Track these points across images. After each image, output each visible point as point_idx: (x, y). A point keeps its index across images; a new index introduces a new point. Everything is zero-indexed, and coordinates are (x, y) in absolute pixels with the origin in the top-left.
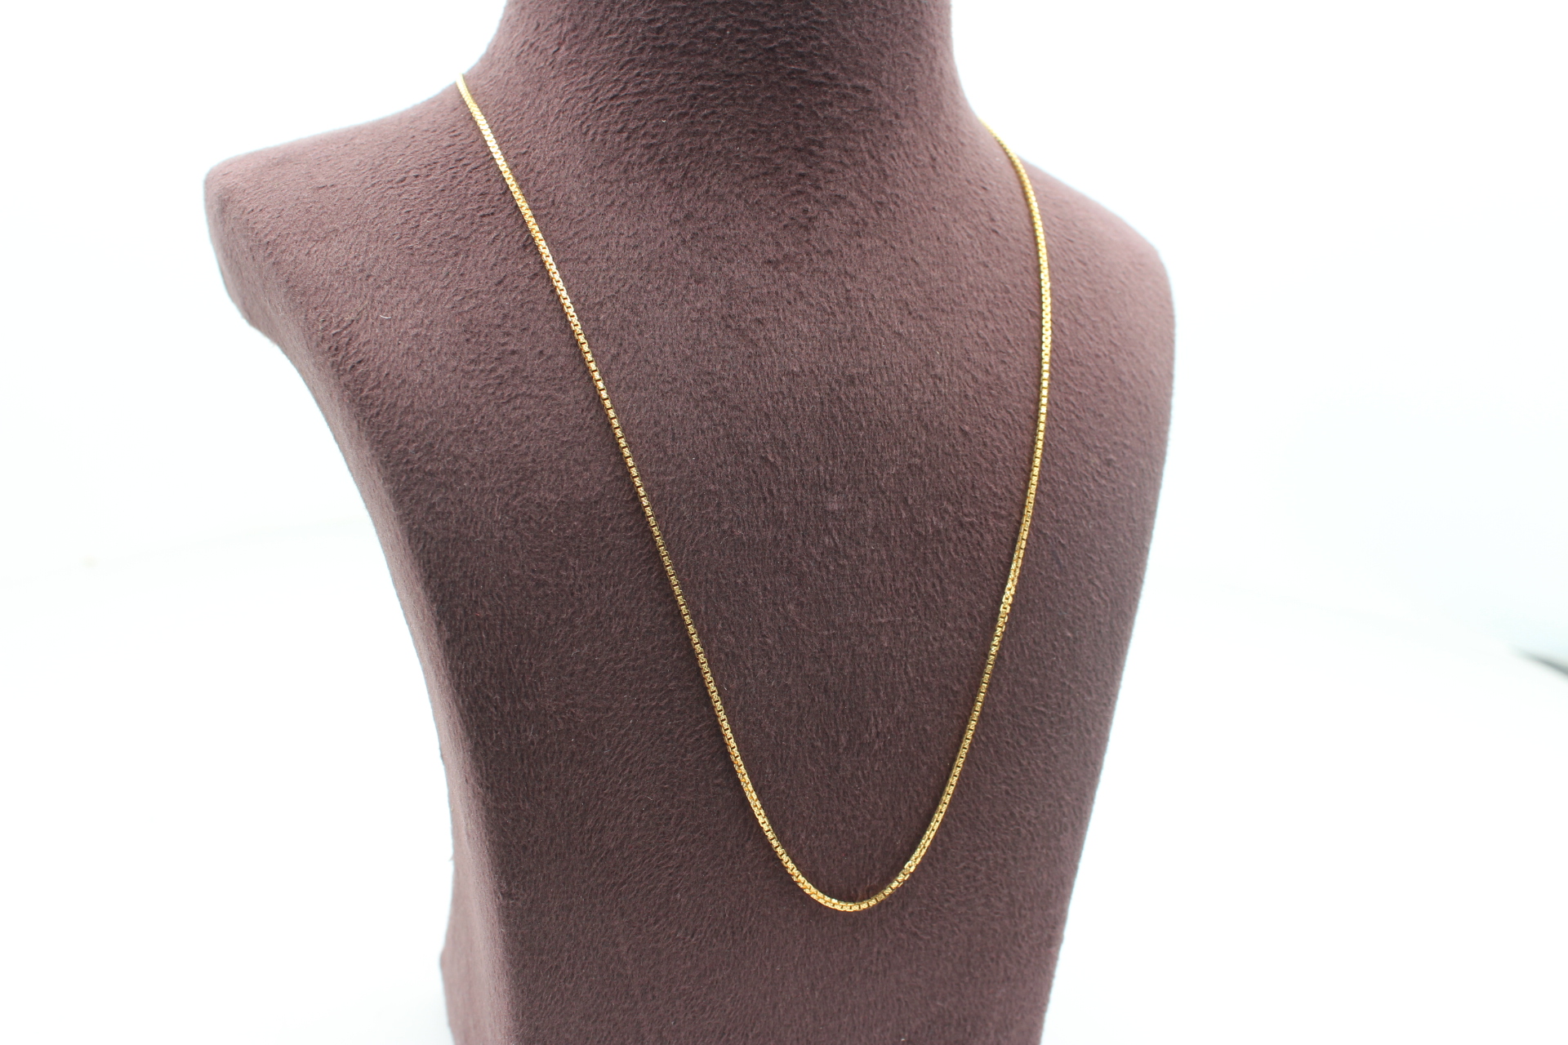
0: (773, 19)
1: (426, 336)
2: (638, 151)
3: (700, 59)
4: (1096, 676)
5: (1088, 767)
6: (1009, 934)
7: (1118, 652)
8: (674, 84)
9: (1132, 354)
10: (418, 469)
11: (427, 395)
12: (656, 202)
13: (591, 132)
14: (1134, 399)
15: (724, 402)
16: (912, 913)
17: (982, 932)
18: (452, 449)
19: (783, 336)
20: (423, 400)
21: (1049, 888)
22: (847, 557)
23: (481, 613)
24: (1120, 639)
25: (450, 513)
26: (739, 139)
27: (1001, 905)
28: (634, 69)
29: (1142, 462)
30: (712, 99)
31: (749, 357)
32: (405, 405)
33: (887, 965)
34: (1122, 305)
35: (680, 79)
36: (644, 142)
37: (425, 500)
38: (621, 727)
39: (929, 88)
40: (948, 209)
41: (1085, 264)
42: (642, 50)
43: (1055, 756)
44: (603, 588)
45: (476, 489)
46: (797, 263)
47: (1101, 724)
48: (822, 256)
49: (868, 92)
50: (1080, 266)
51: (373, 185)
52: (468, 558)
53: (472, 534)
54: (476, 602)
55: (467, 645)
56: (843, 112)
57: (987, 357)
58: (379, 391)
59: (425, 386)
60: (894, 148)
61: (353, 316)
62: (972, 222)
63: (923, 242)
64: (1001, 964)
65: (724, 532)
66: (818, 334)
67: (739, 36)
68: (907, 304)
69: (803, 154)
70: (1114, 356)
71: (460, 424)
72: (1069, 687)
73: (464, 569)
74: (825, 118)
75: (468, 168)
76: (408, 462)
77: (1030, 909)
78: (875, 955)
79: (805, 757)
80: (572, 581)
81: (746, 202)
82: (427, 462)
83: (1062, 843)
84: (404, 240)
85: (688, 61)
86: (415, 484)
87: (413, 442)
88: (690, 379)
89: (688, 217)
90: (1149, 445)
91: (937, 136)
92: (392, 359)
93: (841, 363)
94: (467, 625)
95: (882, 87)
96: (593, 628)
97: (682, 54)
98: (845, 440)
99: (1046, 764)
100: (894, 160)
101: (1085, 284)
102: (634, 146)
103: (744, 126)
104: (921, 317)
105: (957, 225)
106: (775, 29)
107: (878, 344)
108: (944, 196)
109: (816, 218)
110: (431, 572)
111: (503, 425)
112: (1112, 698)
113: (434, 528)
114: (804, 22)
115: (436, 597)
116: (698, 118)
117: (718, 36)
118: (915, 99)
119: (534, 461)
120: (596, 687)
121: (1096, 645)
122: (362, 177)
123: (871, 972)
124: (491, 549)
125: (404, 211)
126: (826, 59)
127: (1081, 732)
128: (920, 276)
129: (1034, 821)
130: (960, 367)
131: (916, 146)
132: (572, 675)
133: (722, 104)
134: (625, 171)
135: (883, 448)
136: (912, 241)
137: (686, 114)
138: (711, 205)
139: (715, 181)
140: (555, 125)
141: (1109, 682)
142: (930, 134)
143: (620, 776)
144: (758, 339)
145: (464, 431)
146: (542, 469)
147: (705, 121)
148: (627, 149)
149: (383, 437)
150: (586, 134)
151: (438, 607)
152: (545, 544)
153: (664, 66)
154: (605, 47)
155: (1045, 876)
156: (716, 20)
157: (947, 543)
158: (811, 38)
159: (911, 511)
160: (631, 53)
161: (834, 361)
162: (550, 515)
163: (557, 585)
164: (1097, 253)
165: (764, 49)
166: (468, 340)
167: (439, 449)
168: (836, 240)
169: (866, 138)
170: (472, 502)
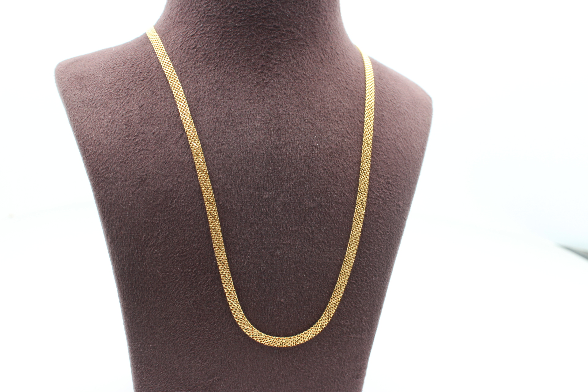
0: (253, 4)
1: (111, 126)
2: (200, 56)
3: (224, 20)
4: (379, 269)
5: (375, 307)
6: (339, 372)
7: (389, 260)
8: (214, 30)
9: (404, 139)
10: (102, 176)
11: (108, 148)
12: (205, 75)
13: (184, 49)
14: (403, 157)
15: (223, 154)
16: (297, 360)
17: (327, 370)
18: (115, 169)
19: (250, 129)
20: (106, 150)
21: (358, 355)
22: (271, 217)
23: (123, 232)
24: (390, 255)
25: (113, 193)
26: (238, 51)
27: (336, 360)
28: (200, 24)
29: (404, 182)
30: (229, 36)
31: (235, 137)
32: (100, 152)
33: (286, 380)
34: (404, 119)
35: (217, 28)
36: (203, 53)
37: (104, 188)
38: (176, 280)
39: (323, 31)
40: (327, 79)
41: (388, 102)
42: (203, 17)
43: (359, 301)
44: (170, 225)
45: (123, 185)
46: (258, 100)
47: (381, 289)
48: (269, 97)
49: (293, 33)
50: (386, 103)
51: (103, 69)
52: (119, 211)
53: (120, 202)
54: (121, 228)
55: (117, 244)
56: (281, 41)
57: (338, 138)
58: (91, 147)
59: (108, 145)
60: (304, 55)
61: (86, 118)
62: (337, 85)
63: (313, 92)
64: (336, 383)
65: (221, 205)
66: (264, 128)
67: (239, 11)
68: (304, 117)
69: (263, 57)
70: (396, 140)
71: (119, 160)
72: (366, 273)
73: (117, 215)
74: (274, 43)
75: (138, 63)
76: (99, 174)
77: (348, 362)
78: (281, 376)
79: (251, 295)
80: (158, 221)
81: (240, 76)
82: (106, 174)
83: (362, 337)
84: (109, 90)
85: (220, 21)
86: (101, 182)
87: (101, 166)
88: (210, 144)
89: (216, 82)
90: (409, 176)
91: (325, 50)
92: (97, 134)
93: (273, 140)
94: (117, 237)
95: (300, 31)
96: (166, 240)
97: (218, 18)
98: (273, 170)
99: (355, 304)
100: (304, 60)
101: (387, 110)
102: (199, 54)
103: (241, 46)
104: (309, 122)
105: (330, 86)
106: (254, 8)
107: (289, 132)
108: (325, 74)
109: (268, 83)
110: (105, 216)
111: (136, 160)
112: (386, 279)
113: (107, 199)
114: (265, 6)
115: (106, 226)
116: (223, 43)
117: (231, 11)
118: (315, 35)
119: (146, 175)
120: (167, 263)
121: (379, 257)
122: (101, 66)
123: (280, 382)
124: (127, 208)
125: (112, 79)
126: (275, 20)
127: (372, 292)
128: (310, 105)
129: (349, 327)
130: (325, 142)
131: (314, 54)
132: (157, 258)
133: (232, 38)
134: (195, 64)
135: (288, 174)
136: (308, 92)
137: (219, 42)
138: (226, 77)
139: (228, 67)
140: (171, 46)
141: (385, 272)
142: (322, 49)
143: (175, 298)
144: (240, 130)
145: (121, 162)
146: (149, 178)
147: (226, 44)
148: (196, 55)
149: (91, 164)
150: (181, 50)
151: (107, 229)
152: (148, 207)
153: (211, 23)
154: (191, 16)
155: (355, 349)
156: (230, 5)
157: (315, 213)
158: (268, 11)
159: (299, 199)
160: (199, 18)
161: (270, 139)
162: (151, 196)
163: (152, 223)
164: (396, 98)
165: (249, 16)
166: (126, 128)
167: (111, 169)
168: (275, 91)
169: (291, 51)
170: (121, 190)
